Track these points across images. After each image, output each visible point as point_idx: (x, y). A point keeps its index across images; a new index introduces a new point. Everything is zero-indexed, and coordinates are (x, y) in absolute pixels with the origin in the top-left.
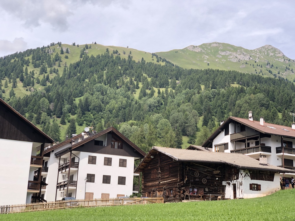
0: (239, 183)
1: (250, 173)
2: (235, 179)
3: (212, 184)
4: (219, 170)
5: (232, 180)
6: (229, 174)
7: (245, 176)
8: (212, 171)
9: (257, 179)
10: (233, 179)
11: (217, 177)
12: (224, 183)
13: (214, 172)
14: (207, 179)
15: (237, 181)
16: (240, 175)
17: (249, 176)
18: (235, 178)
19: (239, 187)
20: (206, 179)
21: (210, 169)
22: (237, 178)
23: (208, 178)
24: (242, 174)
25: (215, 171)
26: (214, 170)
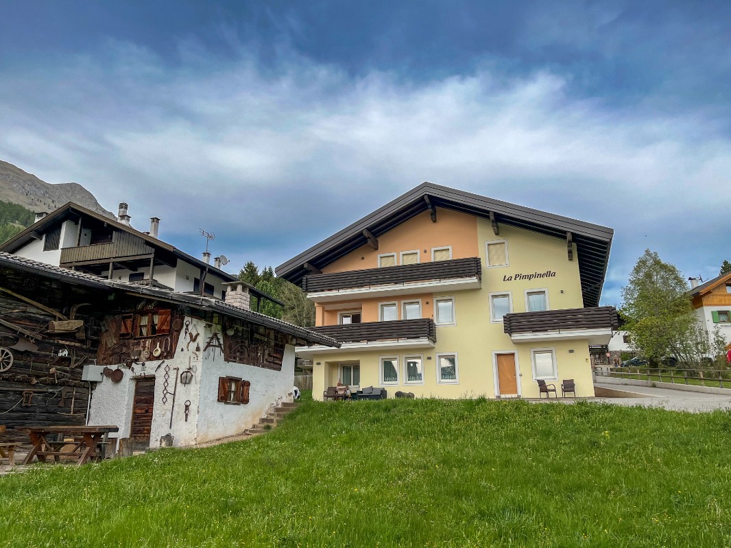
0: (173, 374)
1: (225, 335)
2: (151, 358)
3: (38, 377)
4: (77, 318)
5: (136, 361)
6: (123, 335)
7: (209, 345)
8: (48, 319)
9: (241, 361)
10: (145, 354)
11: (63, 347)
12: (91, 372)
13: (56, 323)
14: (15, 352)
15: (163, 366)
16: (183, 340)
17: (220, 345)
18: (157, 354)
19: (171, 389)
20: (12, 350)
21: (36, 310)
22: (169, 354)
23: (21, 346)
24: (193, 339)
25: (60, 319)
26: (58, 315)
